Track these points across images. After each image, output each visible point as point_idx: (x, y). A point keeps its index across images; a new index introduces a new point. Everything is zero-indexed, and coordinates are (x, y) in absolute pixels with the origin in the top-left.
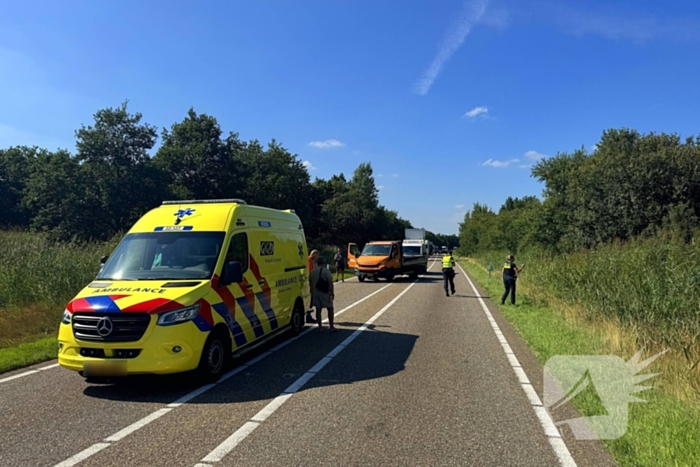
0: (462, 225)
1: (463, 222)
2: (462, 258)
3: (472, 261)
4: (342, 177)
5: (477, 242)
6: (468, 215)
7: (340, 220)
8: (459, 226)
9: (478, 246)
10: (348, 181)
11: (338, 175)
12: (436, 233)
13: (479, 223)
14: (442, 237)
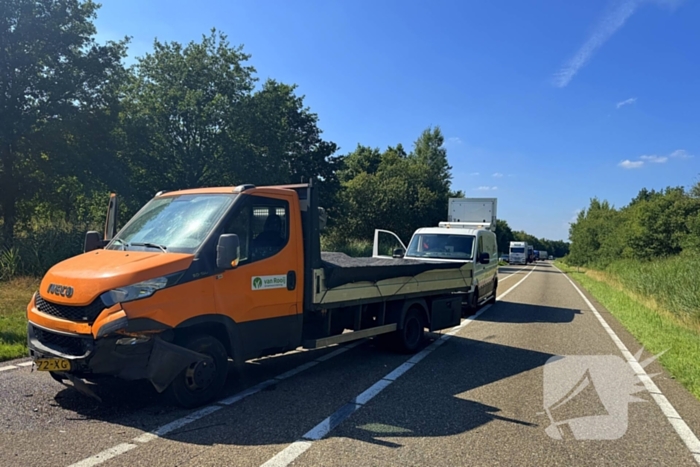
0: (574, 226)
1: (576, 222)
2: (572, 268)
3: (590, 273)
4: (400, 149)
5: (597, 246)
6: (582, 214)
7: (380, 203)
8: (569, 227)
9: (600, 250)
10: (408, 154)
11: (395, 147)
12: (539, 238)
13: (601, 220)
14: (547, 243)
